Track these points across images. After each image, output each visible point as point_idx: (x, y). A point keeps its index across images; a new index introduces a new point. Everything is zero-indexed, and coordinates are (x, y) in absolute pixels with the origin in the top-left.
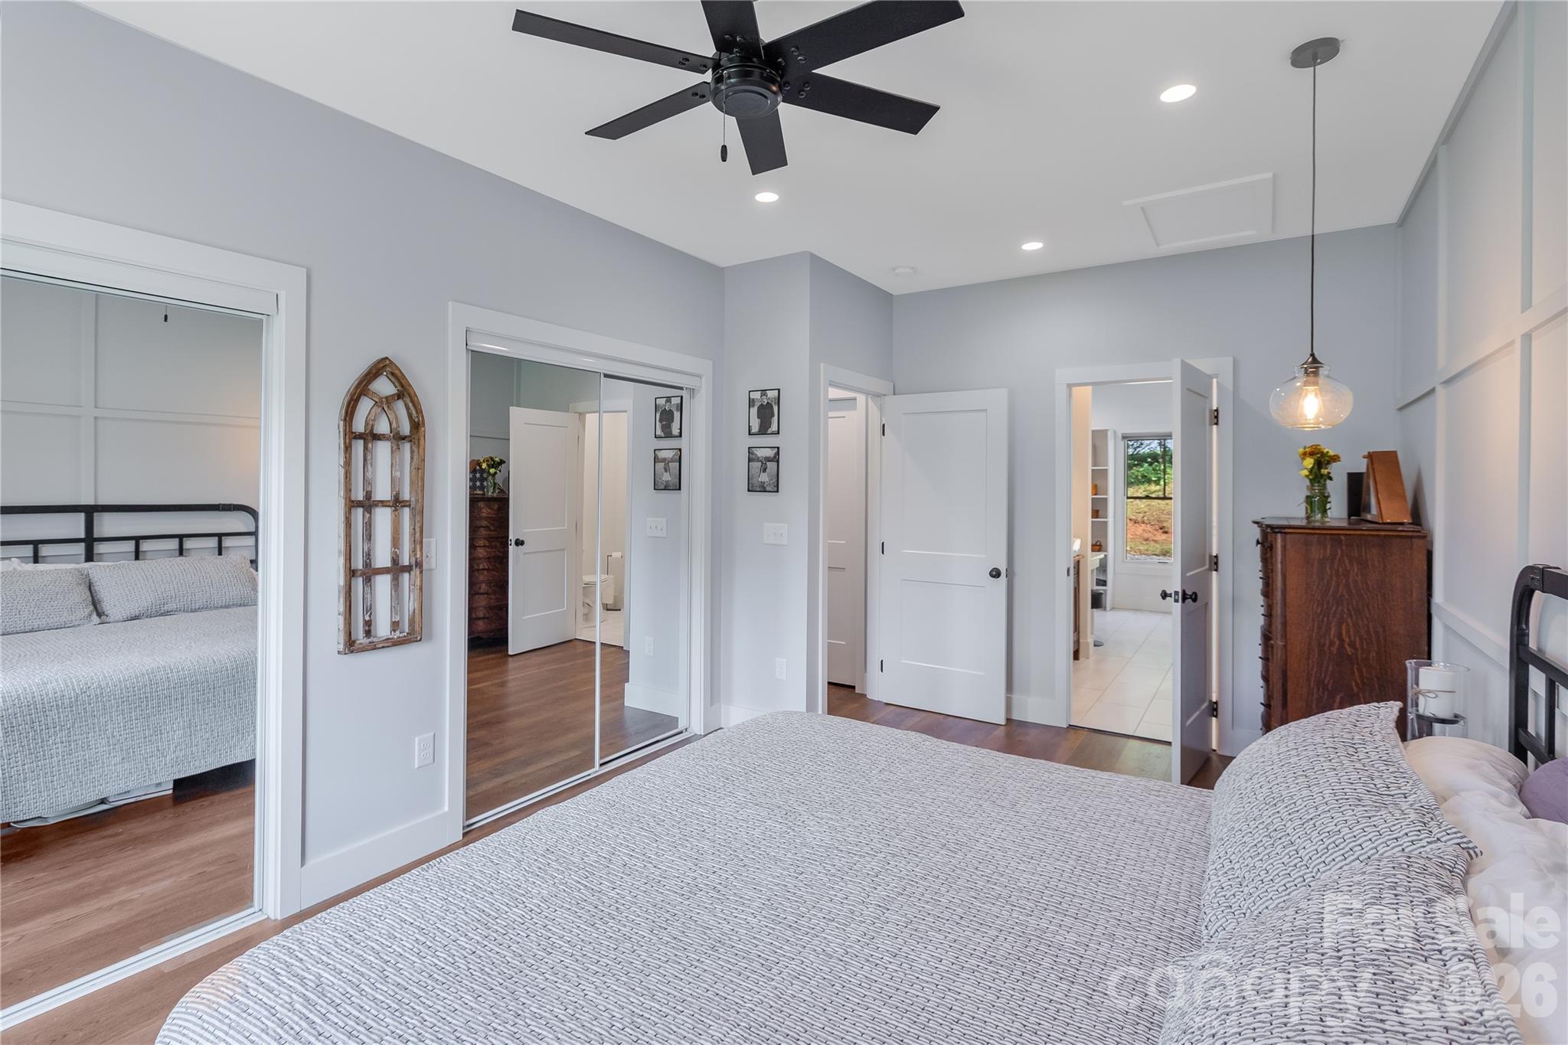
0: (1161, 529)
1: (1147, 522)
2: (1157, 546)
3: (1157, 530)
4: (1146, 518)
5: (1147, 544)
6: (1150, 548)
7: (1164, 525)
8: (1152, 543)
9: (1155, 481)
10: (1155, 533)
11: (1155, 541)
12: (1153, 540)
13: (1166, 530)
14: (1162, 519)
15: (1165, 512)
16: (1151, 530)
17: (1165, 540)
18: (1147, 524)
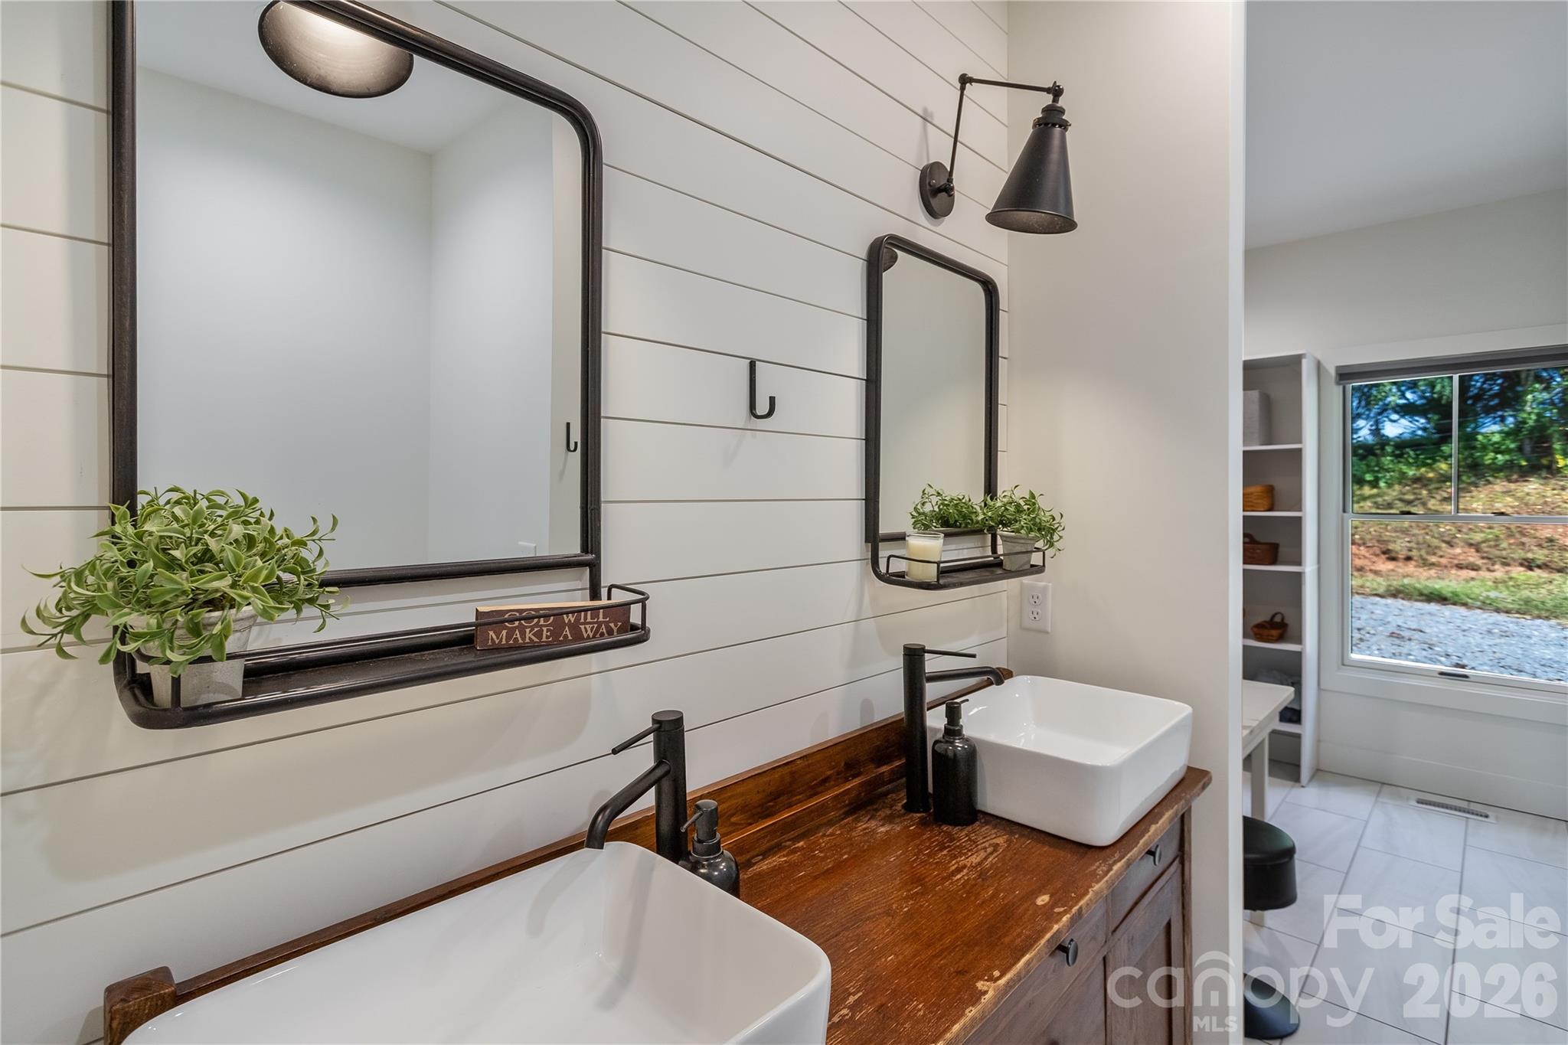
0: (1384, 553)
1: (1360, 542)
2: (1380, 580)
3: (1377, 555)
4: (1357, 537)
5: (1362, 576)
6: (1368, 584)
7: (1390, 547)
8: (1371, 576)
9: (1369, 482)
10: (1375, 559)
11: (1376, 573)
12: (1371, 570)
13: (1393, 555)
14: (1385, 539)
15: (1389, 528)
16: (1367, 555)
17: (1393, 570)
18: (1359, 545)
